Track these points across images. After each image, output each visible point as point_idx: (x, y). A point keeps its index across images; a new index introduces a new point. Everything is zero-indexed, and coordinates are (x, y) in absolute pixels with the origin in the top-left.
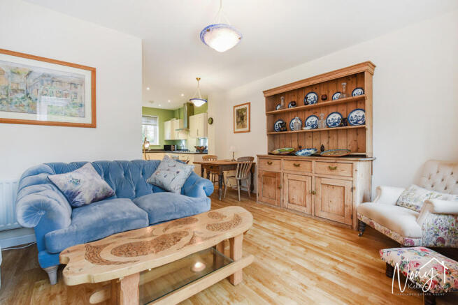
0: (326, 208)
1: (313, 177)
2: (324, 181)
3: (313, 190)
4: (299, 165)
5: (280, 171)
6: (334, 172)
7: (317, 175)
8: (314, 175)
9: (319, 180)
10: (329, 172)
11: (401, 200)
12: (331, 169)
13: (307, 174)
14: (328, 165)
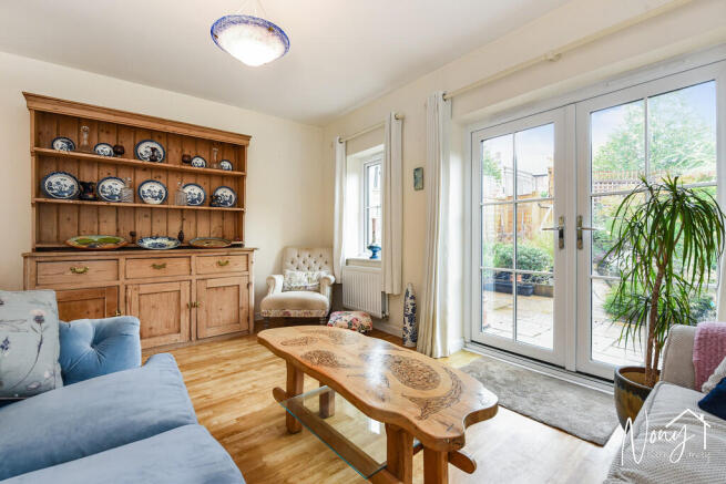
0: (214, 320)
1: (194, 281)
2: (211, 283)
3: (194, 301)
4: (164, 266)
5: (117, 283)
6: (225, 269)
7: (201, 277)
8: (194, 278)
9: (203, 283)
10: (219, 270)
11: (286, 284)
12: (220, 264)
13: (181, 278)
14: (217, 259)
